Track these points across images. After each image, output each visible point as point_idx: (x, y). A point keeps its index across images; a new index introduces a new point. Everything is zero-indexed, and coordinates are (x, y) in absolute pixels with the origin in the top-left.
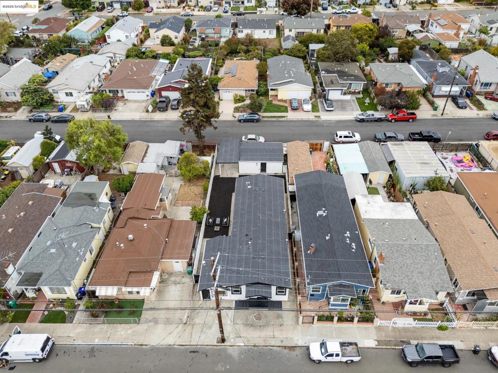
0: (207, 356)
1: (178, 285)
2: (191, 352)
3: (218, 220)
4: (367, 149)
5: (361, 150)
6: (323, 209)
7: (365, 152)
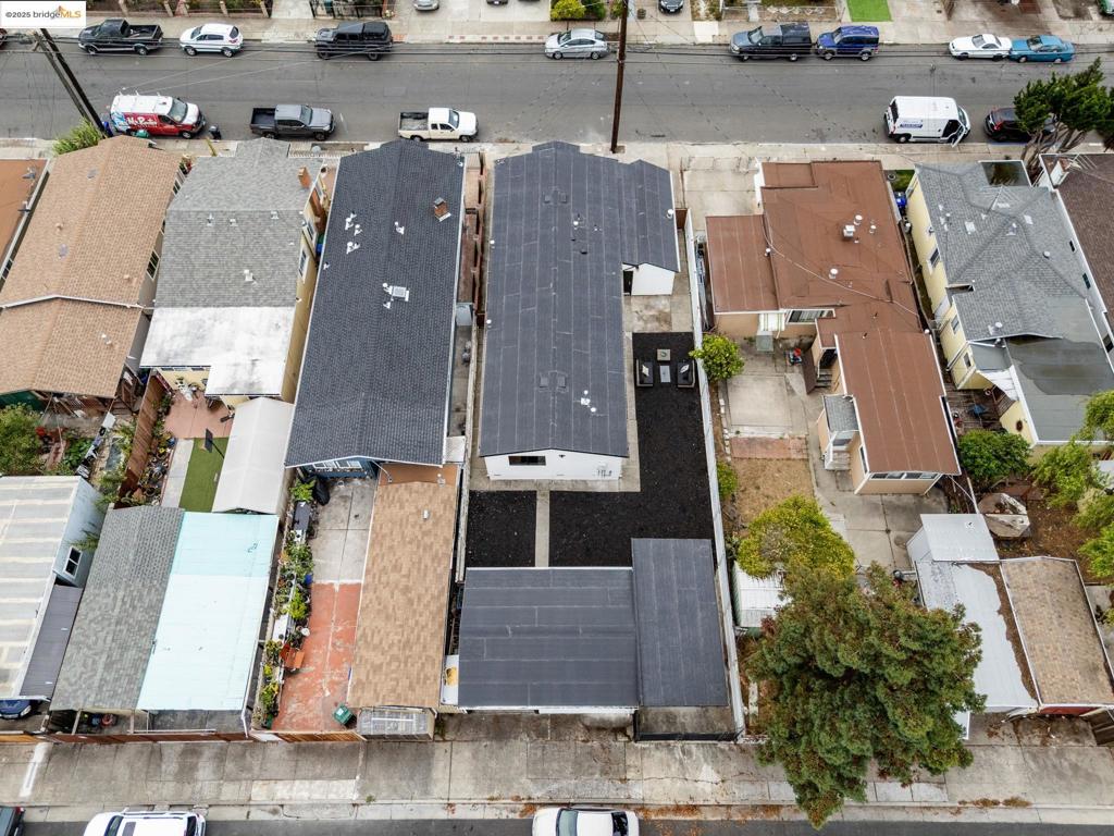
0: (637, 131)
2: (663, 136)
3: (665, 375)
4: (124, 648)
5: (149, 652)
6: (388, 305)
7: (140, 629)
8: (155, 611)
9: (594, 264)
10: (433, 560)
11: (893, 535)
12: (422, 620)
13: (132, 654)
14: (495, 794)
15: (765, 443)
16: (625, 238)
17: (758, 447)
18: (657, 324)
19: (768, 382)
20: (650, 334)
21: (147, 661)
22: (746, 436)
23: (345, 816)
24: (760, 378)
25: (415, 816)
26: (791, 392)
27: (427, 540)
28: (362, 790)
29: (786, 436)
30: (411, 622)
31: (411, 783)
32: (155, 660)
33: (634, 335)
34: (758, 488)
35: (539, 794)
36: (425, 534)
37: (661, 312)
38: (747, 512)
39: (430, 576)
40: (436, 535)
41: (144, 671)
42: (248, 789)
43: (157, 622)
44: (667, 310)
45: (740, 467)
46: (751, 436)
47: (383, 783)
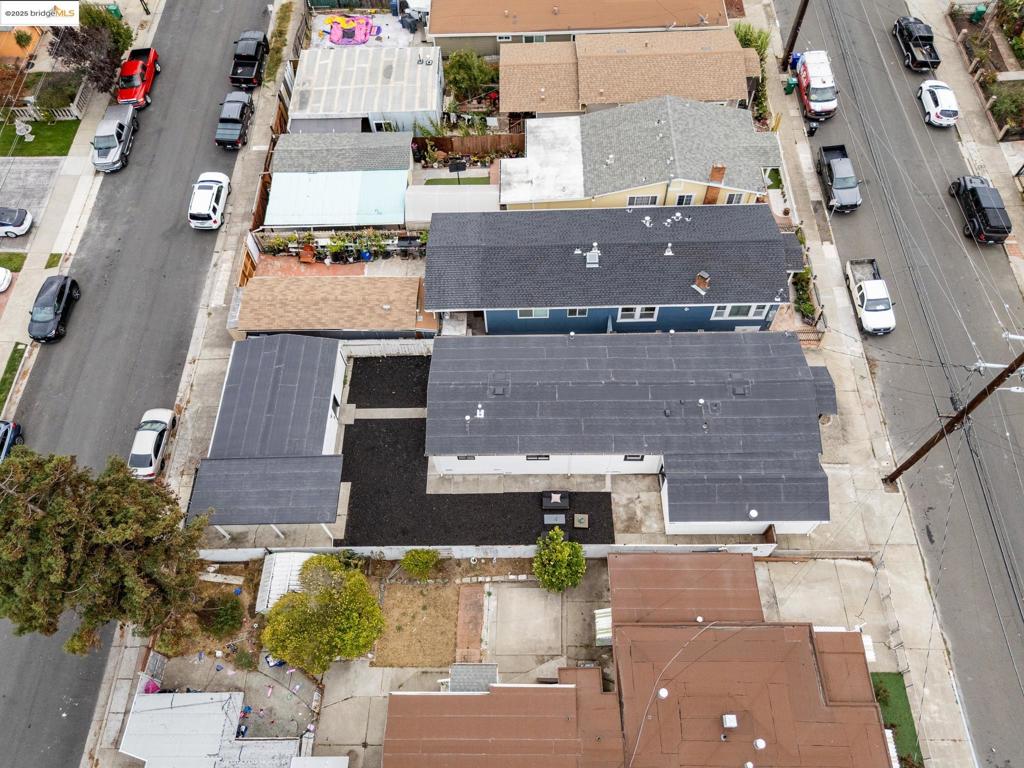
0: (931, 508)
1: (779, 595)
2: (932, 541)
3: (553, 519)
4: (311, 157)
5: (309, 171)
6: (578, 252)
7: (323, 163)
8: (337, 168)
9: (654, 424)
10: (348, 316)
11: (360, 750)
12: (302, 313)
13: (307, 162)
14: (194, 388)
15: (476, 622)
16: (701, 460)
17: (473, 613)
18: (624, 517)
19: (554, 635)
20: (611, 510)
21: (303, 171)
22: (486, 603)
23: (203, 301)
24: (560, 625)
25: (193, 341)
26: (541, 660)
27: (366, 312)
28: (215, 309)
29: (483, 646)
30: (300, 306)
31: (213, 338)
32: (304, 176)
33: (608, 495)
34: (424, 608)
35: (187, 415)
36: (371, 309)
37: (641, 522)
38: (399, 594)
39: (336, 316)
40: (371, 317)
41: (296, 171)
42: (232, 249)
43: (328, 171)
44: (643, 529)
45: (448, 593)
46: (485, 608)
47: (218, 320)
